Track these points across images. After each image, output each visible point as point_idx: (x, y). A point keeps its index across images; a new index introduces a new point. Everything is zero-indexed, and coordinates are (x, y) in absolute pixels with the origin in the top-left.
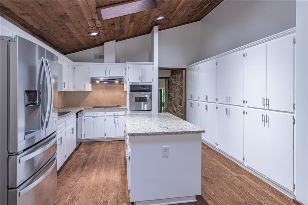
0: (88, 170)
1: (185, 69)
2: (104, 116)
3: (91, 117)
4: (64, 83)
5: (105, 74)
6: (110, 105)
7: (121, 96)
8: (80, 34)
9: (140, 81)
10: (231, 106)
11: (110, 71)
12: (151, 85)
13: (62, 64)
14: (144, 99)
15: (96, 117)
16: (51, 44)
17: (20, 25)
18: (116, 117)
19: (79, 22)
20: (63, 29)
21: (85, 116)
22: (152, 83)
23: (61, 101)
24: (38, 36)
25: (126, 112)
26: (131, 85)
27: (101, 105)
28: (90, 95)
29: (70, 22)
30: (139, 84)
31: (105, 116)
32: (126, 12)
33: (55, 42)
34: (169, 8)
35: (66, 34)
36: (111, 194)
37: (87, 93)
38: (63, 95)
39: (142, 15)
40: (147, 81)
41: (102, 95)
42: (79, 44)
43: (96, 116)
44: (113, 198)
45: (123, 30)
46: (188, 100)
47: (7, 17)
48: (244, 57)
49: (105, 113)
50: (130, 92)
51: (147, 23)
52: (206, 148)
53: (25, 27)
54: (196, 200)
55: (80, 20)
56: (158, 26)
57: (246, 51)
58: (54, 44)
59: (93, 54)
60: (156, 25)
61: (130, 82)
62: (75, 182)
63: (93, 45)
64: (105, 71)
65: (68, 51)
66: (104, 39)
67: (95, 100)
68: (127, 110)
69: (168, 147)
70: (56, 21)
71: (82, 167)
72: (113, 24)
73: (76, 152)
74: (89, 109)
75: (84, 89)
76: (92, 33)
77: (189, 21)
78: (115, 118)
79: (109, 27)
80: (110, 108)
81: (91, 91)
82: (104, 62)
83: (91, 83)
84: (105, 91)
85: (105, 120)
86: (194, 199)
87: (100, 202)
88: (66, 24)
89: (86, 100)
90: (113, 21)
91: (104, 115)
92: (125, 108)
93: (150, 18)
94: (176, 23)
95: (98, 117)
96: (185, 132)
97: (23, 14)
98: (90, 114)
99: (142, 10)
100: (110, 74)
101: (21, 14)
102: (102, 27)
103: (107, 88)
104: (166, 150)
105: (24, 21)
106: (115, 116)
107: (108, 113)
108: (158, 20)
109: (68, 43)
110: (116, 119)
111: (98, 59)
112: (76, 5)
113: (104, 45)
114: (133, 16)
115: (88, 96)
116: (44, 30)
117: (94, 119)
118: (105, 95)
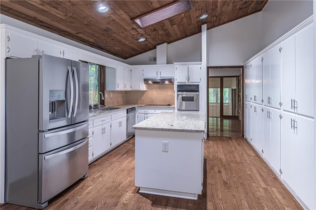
0: (125, 158)
1: (242, 67)
3: (143, 114)
4: (118, 84)
5: (157, 75)
6: (163, 104)
7: (172, 95)
8: (129, 42)
9: (187, 81)
10: (272, 109)
11: (160, 72)
12: (198, 85)
13: (116, 68)
14: (191, 99)
15: (147, 114)
16: (109, 51)
17: (79, 41)
19: (123, 32)
20: (112, 39)
21: (138, 113)
22: (199, 82)
23: (121, 99)
24: (96, 47)
25: (174, 111)
26: (178, 85)
27: (155, 104)
28: (146, 94)
29: (115, 34)
30: (187, 84)
32: (162, 18)
33: (113, 50)
34: (208, 6)
35: (118, 43)
36: (129, 178)
37: (143, 92)
38: (124, 94)
39: (180, 18)
40: (194, 80)
41: (155, 94)
42: (133, 49)
44: (128, 182)
45: (169, 33)
46: (245, 101)
47: (68, 37)
48: (280, 52)
49: (155, 111)
50: (178, 92)
51: (192, 23)
52: (254, 155)
53: (83, 42)
54: (196, 199)
55: (123, 31)
56: (206, 24)
57: (281, 44)
58: (112, 52)
59: (148, 57)
60: (203, 24)
61: (177, 82)
62: (109, 165)
63: (147, 49)
64: (157, 72)
65: (127, 56)
66: (154, 43)
67: (150, 99)
68: (175, 109)
69: (168, 143)
70: (104, 35)
71: (122, 155)
72: (155, 29)
73: (127, 143)
74: (141, 106)
75: (139, 89)
76: (140, 39)
77: (246, 14)
79: (153, 33)
80: (159, 106)
82: (156, 64)
83: (145, 83)
84: (158, 91)
86: (194, 197)
87: (117, 182)
88: (113, 35)
89: (143, 98)
90: (153, 27)
91: (154, 113)
92: (173, 107)
93: (191, 18)
94: (229, 18)
95: (149, 114)
96: (183, 130)
97: (78, 33)
98: (142, 111)
99: (177, 13)
100: (160, 75)
101: (76, 33)
102: (146, 33)
103: (160, 88)
104: (165, 145)
105: (80, 38)
107: (157, 111)
108: (202, 19)
109: (123, 49)
111: (152, 61)
112: (113, 20)
113: (156, 48)
114: (171, 20)
115: (144, 95)
116: (98, 42)
117: (145, 116)
118: (158, 94)
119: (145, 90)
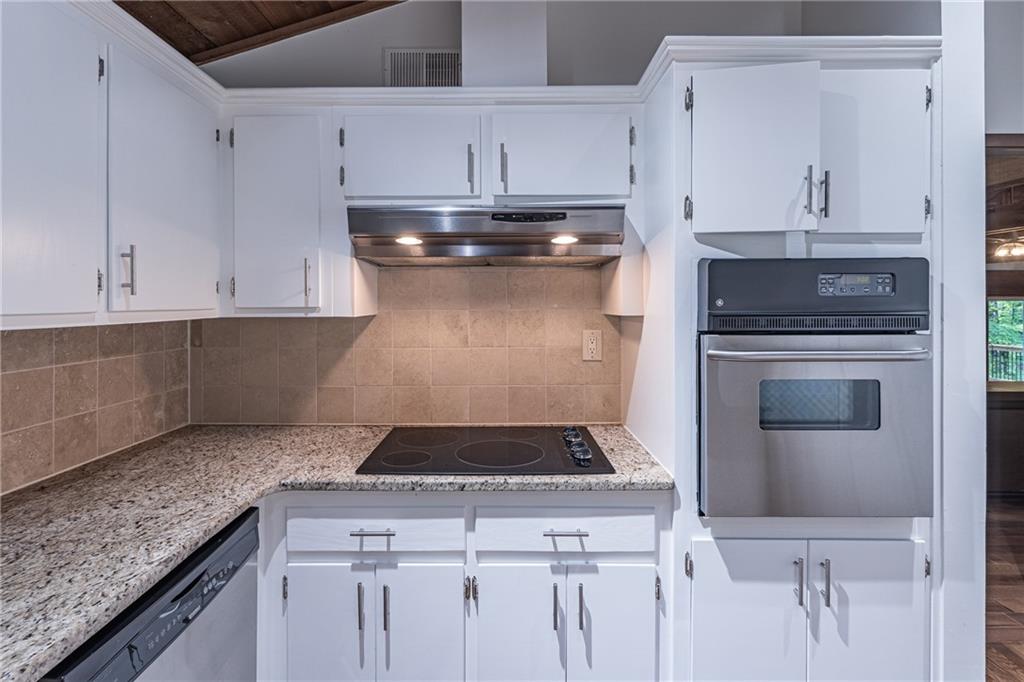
2: (462, 554)
3: (346, 565)
4: (131, 255)
5: (471, 179)
9: (803, 225)
11: (504, 157)
15: (389, 559)
18: (567, 570)
21: (292, 555)
22: (928, 238)
25: (665, 523)
27: (440, 419)
28: (363, 342)
30: (792, 254)
31: (471, 555)
37: (342, 331)
43: (389, 553)
49: (471, 527)
59: (383, 50)
61: (701, 238)
64: (471, 155)
67: (396, 383)
75: (301, 303)
78: (559, 579)
81: (368, 319)
83: (358, 252)
84: (466, 317)
85: (471, 590)
89: (339, 377)
91: (460, 546)
92: (656, 486)
98: (336, 531)
100: (504, 178)
103: (479, 298)
106: (556, 554)
107: (494, 531)
110: (569, 584)
115: (348, 355)
117: (367, 578)
118: (466, 342)
119: (357, 315)
